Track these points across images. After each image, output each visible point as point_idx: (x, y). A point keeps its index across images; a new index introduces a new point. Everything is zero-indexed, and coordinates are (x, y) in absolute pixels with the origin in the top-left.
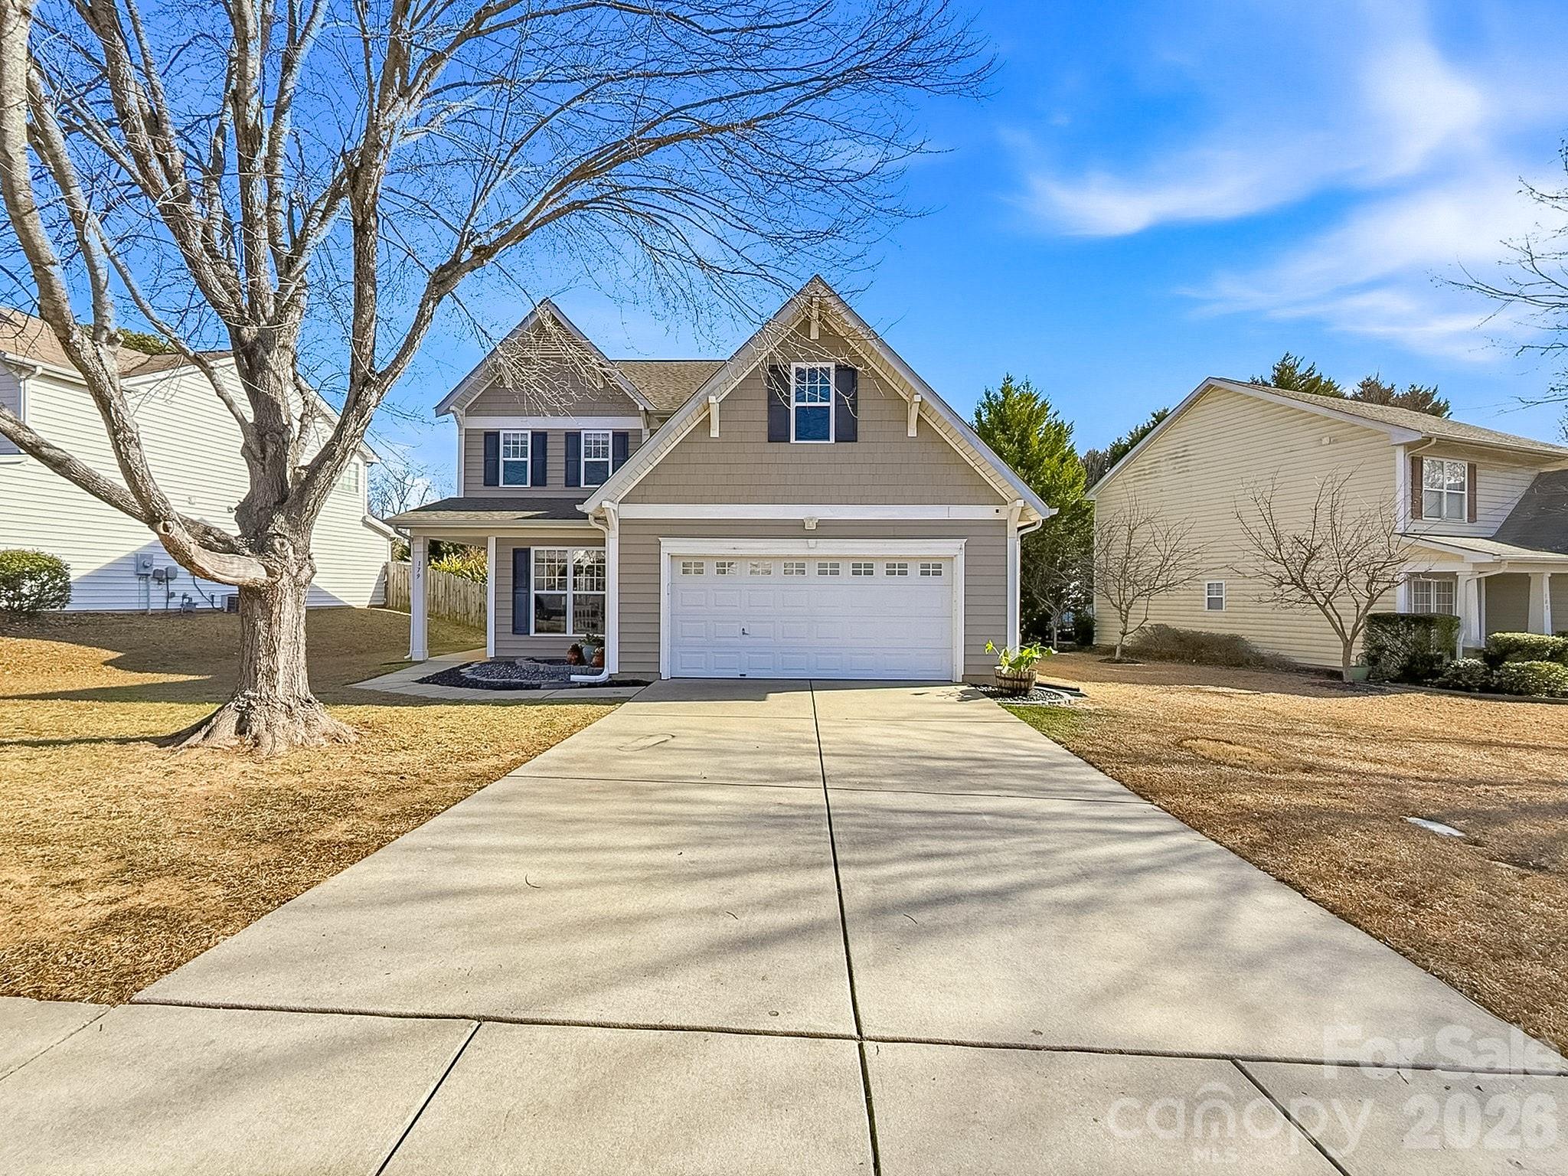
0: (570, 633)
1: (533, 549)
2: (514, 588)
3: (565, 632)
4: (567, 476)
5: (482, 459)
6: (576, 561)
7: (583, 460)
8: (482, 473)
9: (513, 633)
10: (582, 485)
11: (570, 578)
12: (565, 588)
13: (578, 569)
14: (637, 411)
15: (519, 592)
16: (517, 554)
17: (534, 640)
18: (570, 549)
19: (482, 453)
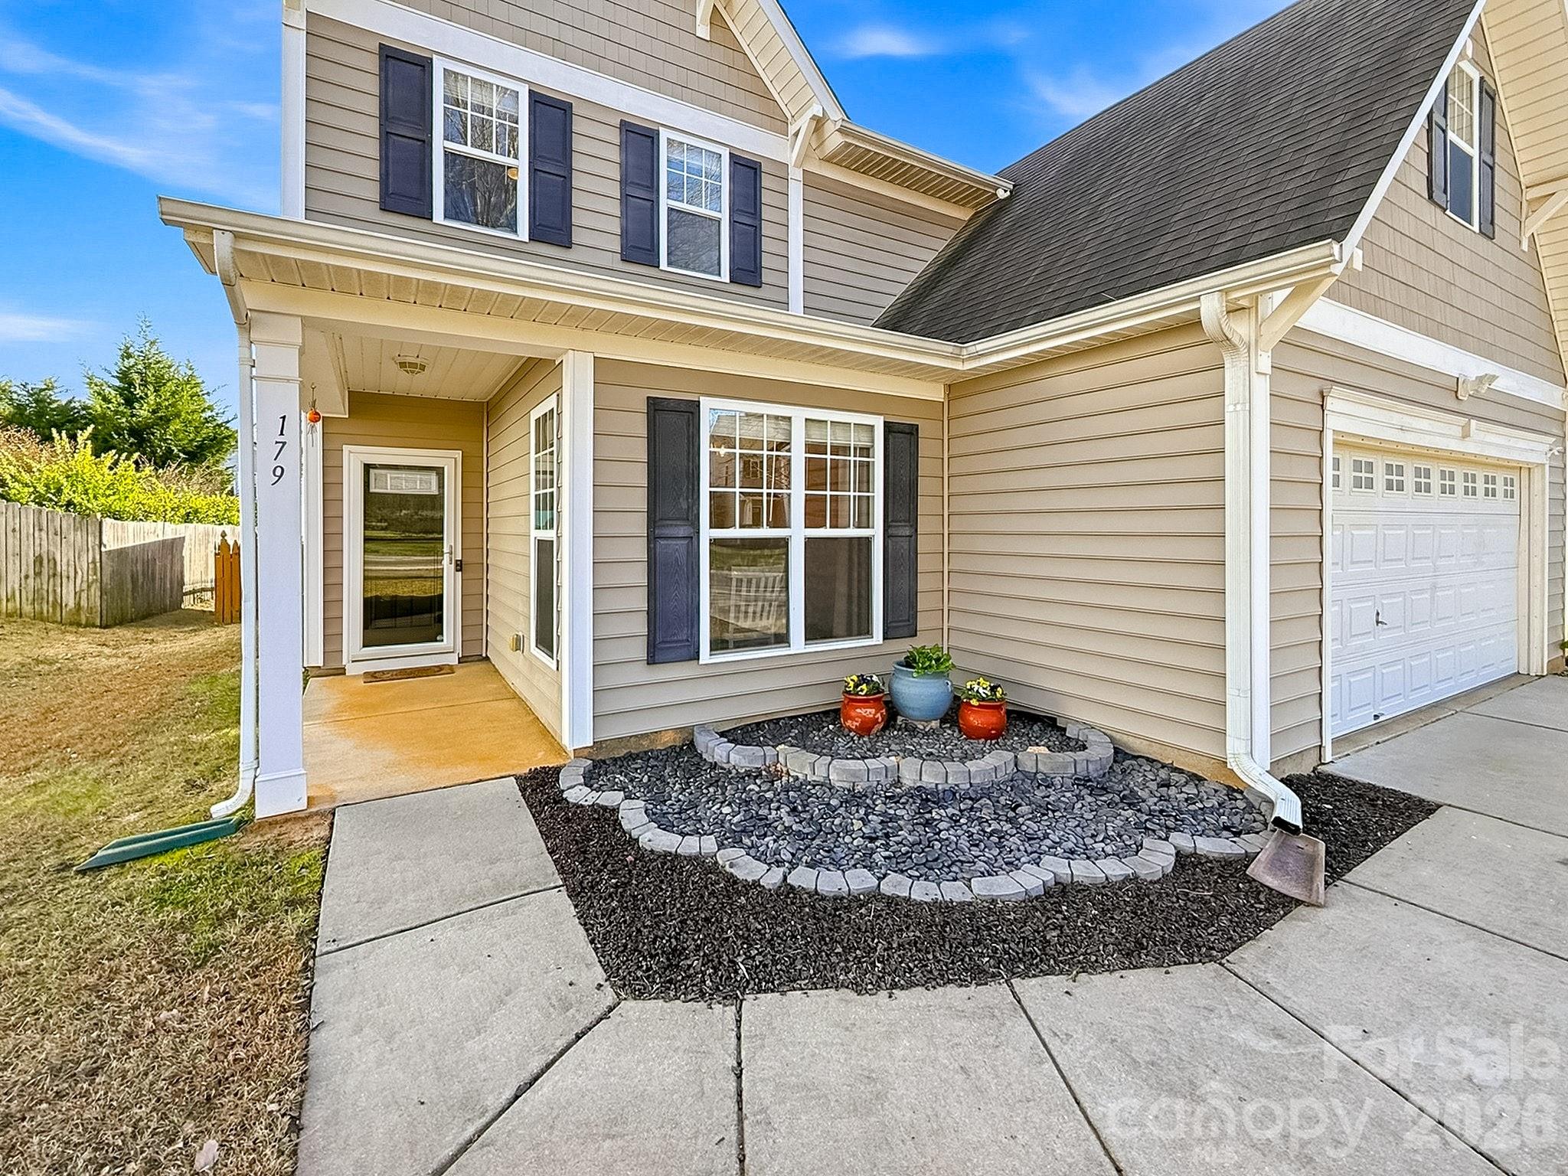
1: (706, 405)
2: (652, 523)
3: (787, 645)
4: (624, 234)
5: (373, 127)
6: (811, 448)
7: (664, 203)
8: (373, 170)
9: (652, 660)
10: (664, 265)
11: (798, 493)
12: (780, 518)
13: (815, 474)
14: (778, 122)
15: (667, 532)
16: (660, 416)
17: (716, 674)
18: (799, 415)
19: (372, 106)
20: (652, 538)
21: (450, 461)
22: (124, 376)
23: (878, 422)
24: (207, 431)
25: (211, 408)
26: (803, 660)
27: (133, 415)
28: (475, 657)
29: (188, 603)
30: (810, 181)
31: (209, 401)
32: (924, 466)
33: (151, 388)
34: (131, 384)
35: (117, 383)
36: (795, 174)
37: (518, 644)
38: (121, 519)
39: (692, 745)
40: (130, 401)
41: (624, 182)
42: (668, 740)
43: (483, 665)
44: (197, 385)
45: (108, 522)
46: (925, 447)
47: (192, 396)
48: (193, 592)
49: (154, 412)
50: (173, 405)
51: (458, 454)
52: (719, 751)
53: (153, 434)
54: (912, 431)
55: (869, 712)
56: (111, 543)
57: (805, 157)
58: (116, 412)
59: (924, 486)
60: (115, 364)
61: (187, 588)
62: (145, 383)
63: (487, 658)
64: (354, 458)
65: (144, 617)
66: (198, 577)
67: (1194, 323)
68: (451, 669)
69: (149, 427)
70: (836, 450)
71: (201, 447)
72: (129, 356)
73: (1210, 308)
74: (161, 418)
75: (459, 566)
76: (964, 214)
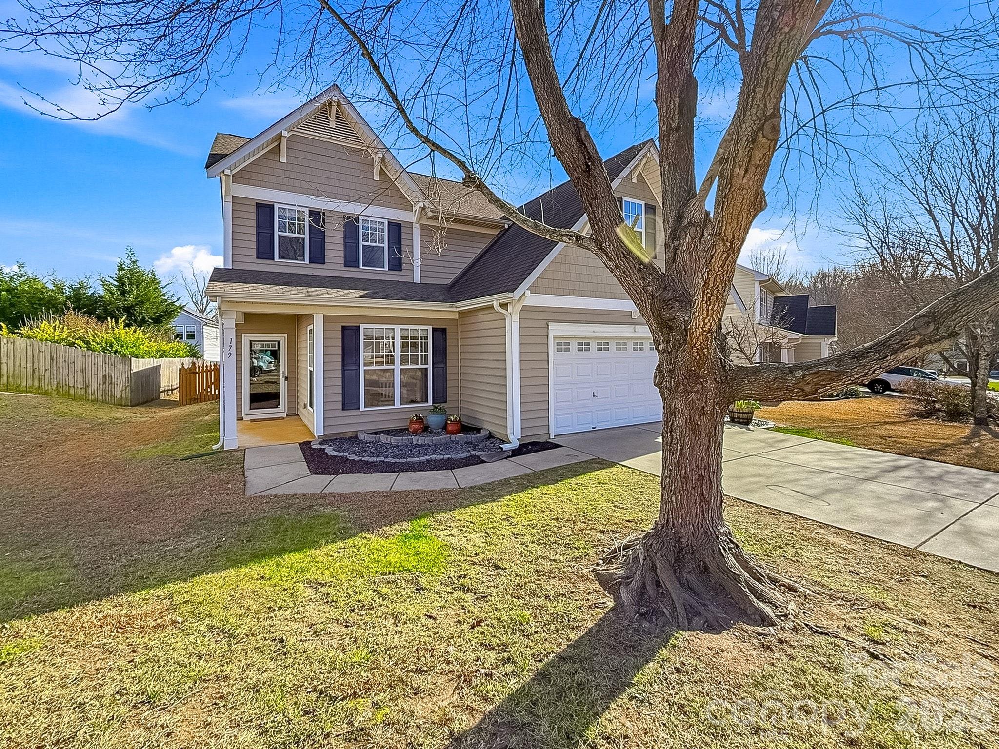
0: (398, 404)
1: (362, 327)
2: (343, 365)
3: (394, 405)
4: (345, 257)
5: (254, 231)
6: (402, 338)
7: (361, 243)
8: (254, 245)
9: (343, 409)
10: (361, 266)
11: (397, 354)
12: (393, 363)
13: (404, 346)
14: (408, 206)
15: (348, 368)
16: (346, 332)
17: (365, 414)
18: (397, 328)
19: (254, 224)
20: (343, 370)
21: (283, 338)
22: (120, 279)
23: (430, 328)
24: (163, 307)
25: (164, 295)
26: (399, 410)
27: (126, 300)
28: (293, 414)
29: (163, 396)
30: (422, 228)
31: (164, 291)
32: (449, 342)
33: (135, 286)
34: (123, 284)
35: (116, 283)
36: (416, 228)
37: (305, 406)
38: (137, 358)
39: (356, 437)
40: (123, 293)
41: (345, 238)
42: (350, 435)
43: (297, 417)
44: (158, 283)
45: (133, 359)
46: (449, 335)
47: (155, 289)
48: (164, 391)
49: (136, 299)
50: (146, 294)
51: (286, 335)
52: (362, 437)
53: (135, 310)
54: (444, 331)
55: (416, 426)
56: (134, 370)
57: (420, 218)
58: (117, 299)
59: (449, 350)
60: (114, 272)
61: (162, 389)
62: (131, 284)
63: (298, 415)
64: (246, 338)
65: (146, 402)
66: (166, 384)
67: (492, 307)
68: (283, 418)
69: (132, 306)
70: (412, 338)
71: (161, 316)
72: (123, 269)
73: (496, 305)
74: (139, 301)
75: (286, 379)
76: (496, 232)
